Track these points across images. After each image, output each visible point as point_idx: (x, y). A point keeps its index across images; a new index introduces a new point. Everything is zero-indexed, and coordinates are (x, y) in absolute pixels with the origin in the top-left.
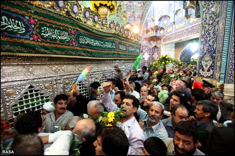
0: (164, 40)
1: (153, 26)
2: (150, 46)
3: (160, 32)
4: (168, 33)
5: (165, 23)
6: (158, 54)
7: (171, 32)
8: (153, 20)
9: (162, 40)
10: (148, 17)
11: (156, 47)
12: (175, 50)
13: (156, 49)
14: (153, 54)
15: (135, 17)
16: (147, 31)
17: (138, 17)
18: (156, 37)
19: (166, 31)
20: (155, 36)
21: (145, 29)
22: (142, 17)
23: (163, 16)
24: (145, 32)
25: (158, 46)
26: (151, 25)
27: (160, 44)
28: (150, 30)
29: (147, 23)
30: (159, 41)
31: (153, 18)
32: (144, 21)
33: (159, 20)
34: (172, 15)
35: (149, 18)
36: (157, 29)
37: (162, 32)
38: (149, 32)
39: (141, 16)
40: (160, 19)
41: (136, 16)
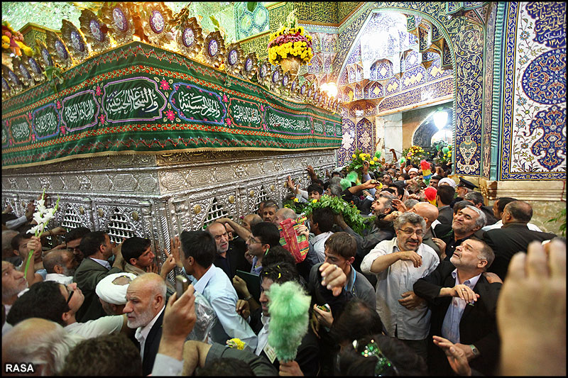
0: (382, 107)
1: (359, 80)
2: (352, 119)
3: (374, 92)
4: (390, 93)
5: (383, 74)
6: (370, 136)
7: (395, 91)
8: (360, 69)
9: (378, 107)
10: (348, 62)
11: (364, 120)
12: (403, 127)
13: (365, 125)
14: (360, 136)
15: (320, 62)
16: (348, 90)
17: (328, 62)
18: (366, 100)
19: (384, 90)
20: (363, 100)
21: (343, 86)
22: (336, 62)
23: (379, 61)
24: (342, 91)
25: (370, 119)
26: (356, 78)
27: (373, 114)
28: (353, 88)
29: (347, 73)
30: (371, 110)
31: (360, 65)
32: (342, 71)
33: (371, 69)
34: (396, 59)
35: (352, 65)
36: (367, 85)
37: (377, 91)
38: (351, 92)
39: (332, 59)
40: (373, 67)
41: (324, 61)
